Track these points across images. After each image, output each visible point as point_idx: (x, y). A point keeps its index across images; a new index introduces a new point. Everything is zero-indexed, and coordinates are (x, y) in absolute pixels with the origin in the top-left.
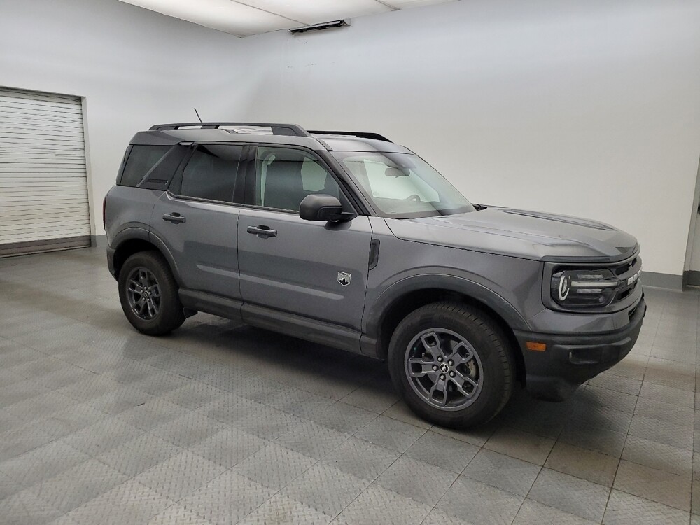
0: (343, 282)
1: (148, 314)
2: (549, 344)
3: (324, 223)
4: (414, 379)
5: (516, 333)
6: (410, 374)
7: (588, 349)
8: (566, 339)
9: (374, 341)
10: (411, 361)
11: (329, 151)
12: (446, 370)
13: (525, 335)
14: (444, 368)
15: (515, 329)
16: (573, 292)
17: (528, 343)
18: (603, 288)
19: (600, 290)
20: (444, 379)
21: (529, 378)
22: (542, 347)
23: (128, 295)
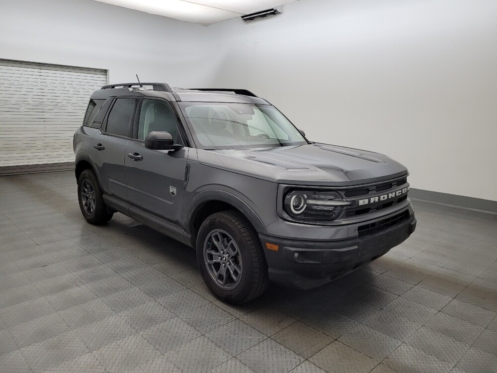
0: (172, 193)
1: (90, 209)
2: (281, 246)
3: (166, 151)
4: (210, 265)
5: (260, 236)
6: (207, 261)
7: (312, 252)
8: (292, 243)
9: (190, 236)
10: (208, 251)
11: (177, 101)
12: (226, 260)
13: (267, 238)
14: (225, 258)
15: (261, 233)
16: (309, 208)
17: (267, 244)
18: (336, 206)
19: (333, 208)
20: (225, 267)
21: (270, 270)
22: (276, 248)
23: (82, 196)
